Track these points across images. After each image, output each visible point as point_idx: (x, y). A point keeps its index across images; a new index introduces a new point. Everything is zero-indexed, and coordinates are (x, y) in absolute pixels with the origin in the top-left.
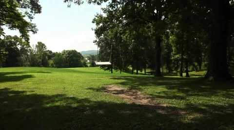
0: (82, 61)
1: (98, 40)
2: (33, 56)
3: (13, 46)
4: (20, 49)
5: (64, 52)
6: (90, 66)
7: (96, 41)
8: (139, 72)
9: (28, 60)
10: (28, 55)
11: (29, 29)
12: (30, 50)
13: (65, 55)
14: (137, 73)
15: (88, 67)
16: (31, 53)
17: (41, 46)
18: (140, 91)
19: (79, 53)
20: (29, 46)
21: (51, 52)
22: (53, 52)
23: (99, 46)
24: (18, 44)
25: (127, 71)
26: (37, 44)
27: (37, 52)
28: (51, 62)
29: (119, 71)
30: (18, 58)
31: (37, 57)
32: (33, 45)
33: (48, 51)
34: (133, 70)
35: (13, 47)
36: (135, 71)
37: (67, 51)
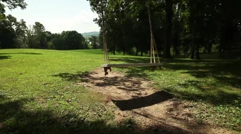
0: (83, 43)
1: (98, 19)
2: (30, 37)
3: (7, 26)
4: (15, 30)
5: (64, 33)
6: (92, 48)
7: (96, 19)
8: (144, 54)
9: (25, 42)
10: (24, 36)
11: (17, 4)
12: (26, 30)
13: (64, 37)
14: (142, 55)
15: (89, 49)
16: (29, 34)
17: (38, 26)
18: (145, 80)
19: (80, 34)
20: (25, 27)
21: (49, 33)
22: (52, 33)
23: (99, 25)
24: (14, 24)
25: (131, 53)
26: (35, 25)
27: (35, 33)
28: (50, 43)
29: (122, 53)
30: (14, 39)
31: (35, 38)
32: (30, 26)
33: (47, 32)
34: (137, 51)
35: (7, 28)
36: (140, 53)
37: (67, 32)
